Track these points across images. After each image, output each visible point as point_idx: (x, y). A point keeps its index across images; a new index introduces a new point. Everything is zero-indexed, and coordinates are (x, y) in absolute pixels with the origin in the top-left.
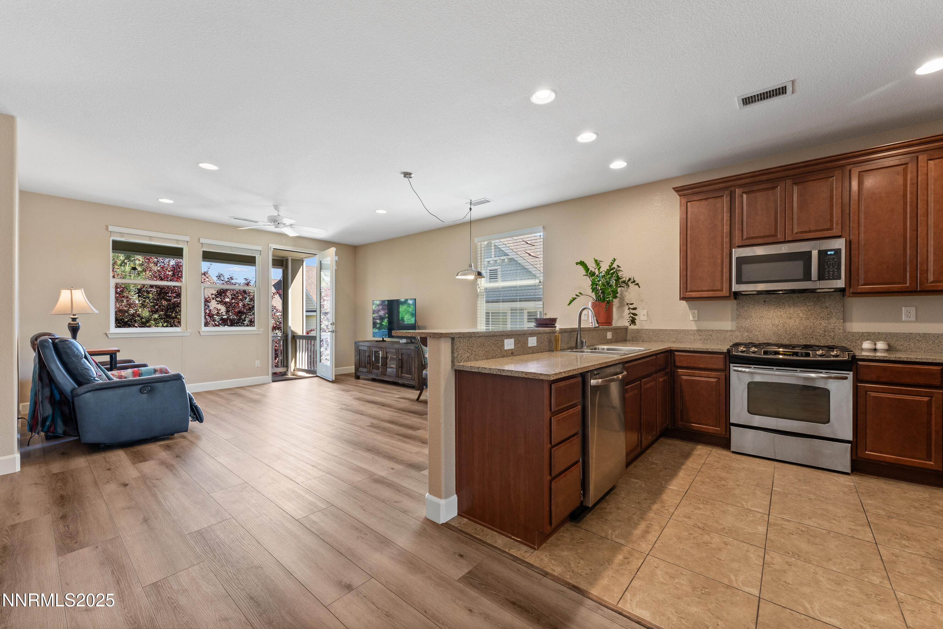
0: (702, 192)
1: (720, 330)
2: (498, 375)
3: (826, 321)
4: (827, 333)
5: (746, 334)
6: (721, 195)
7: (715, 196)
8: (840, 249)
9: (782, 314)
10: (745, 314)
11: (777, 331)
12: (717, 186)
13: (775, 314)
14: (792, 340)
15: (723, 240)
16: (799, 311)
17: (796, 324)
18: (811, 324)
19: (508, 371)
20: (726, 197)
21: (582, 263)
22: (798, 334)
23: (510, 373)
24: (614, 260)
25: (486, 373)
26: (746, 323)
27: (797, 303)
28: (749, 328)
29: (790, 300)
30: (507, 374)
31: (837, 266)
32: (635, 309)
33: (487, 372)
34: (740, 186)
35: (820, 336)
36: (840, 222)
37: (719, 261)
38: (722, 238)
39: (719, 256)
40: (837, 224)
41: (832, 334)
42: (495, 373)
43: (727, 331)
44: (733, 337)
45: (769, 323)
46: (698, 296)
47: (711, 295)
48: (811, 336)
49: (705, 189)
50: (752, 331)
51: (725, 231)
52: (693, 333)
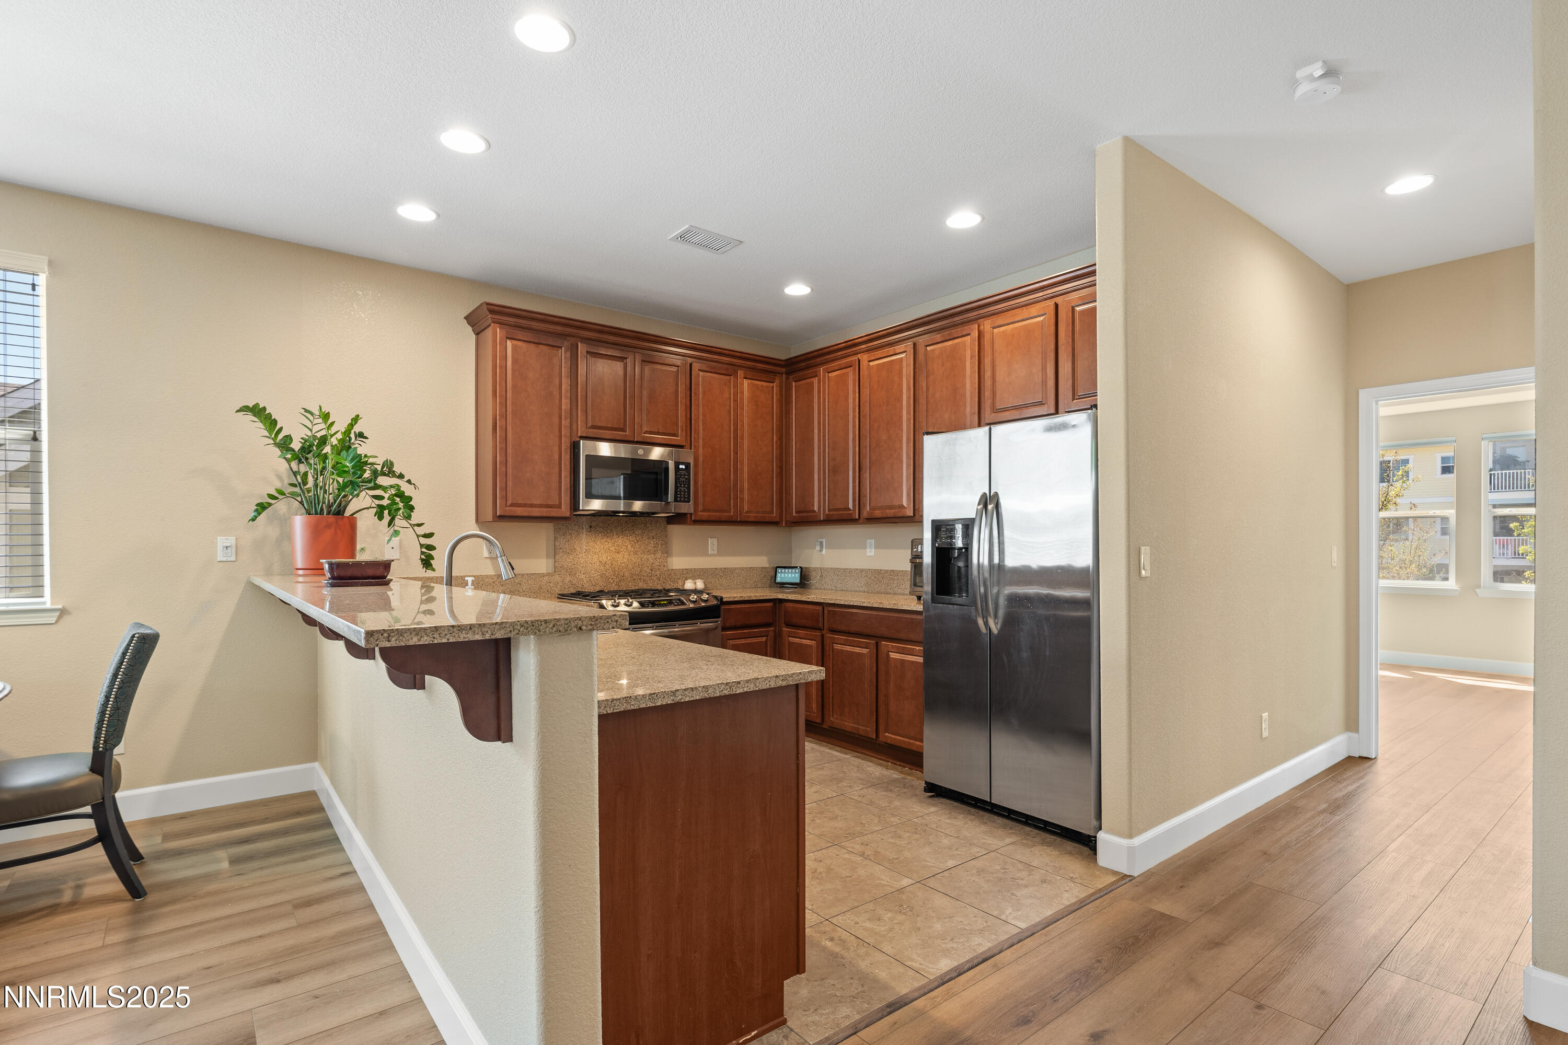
0: (530, 329)
1: (533, 574)
2: (726, 697)
3: (653, 556)
4: (653, 572)
5: (568, 578)
6: (558, 345)
7: (550, 343)
8: (690, 463)
9: (610, 546)
10: (567, 546)
11: (604, 572)
12: (552, 328)
13: (602, 547)
14: (620, 584)
15: (561, 422)
16: (628, 543)
17: (625, 560)
18: (639, 560)
19: (747, 681)
20: (566, 352)
21: (258, 411)
22: (627, 574)
23: (752, 685)
24: (356, 419)
25: (697, 700)
26: (566, 561)
27: (625, 530)
28: (572, 569)
29: (618, 526)
30: (746, 690)
31: (688, 485)
32: (429, 535)
33: (698, 698)
34: (585, 340)
35: (648, 576)
36: (684, 428)
37: (557, 457)
38: (560, 417)
39: (556, 449)
40: (682, 430)
41: (658, 573)
42: (718, 695)
43: (543, 575)
44: (552, 585)
45: (596, 560)
46: (526, 514)
47: (544, 514)
48: (639, 578)
49: (534, 325)
50: (575, 574)
51: (563, 407)
52: (491, 581)
